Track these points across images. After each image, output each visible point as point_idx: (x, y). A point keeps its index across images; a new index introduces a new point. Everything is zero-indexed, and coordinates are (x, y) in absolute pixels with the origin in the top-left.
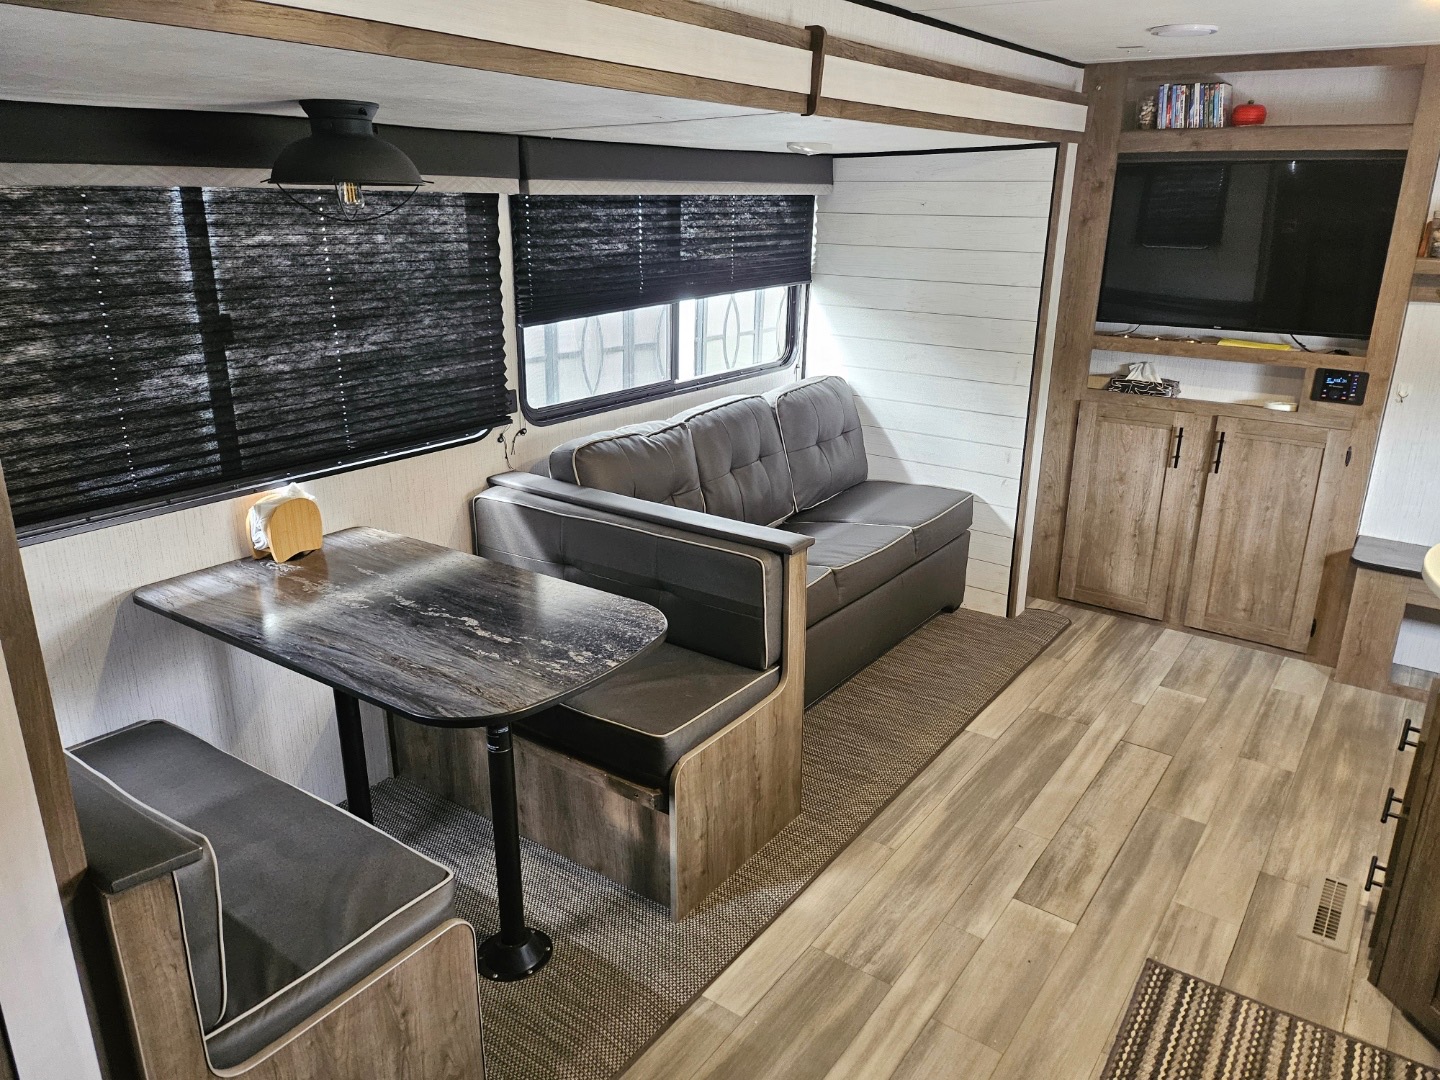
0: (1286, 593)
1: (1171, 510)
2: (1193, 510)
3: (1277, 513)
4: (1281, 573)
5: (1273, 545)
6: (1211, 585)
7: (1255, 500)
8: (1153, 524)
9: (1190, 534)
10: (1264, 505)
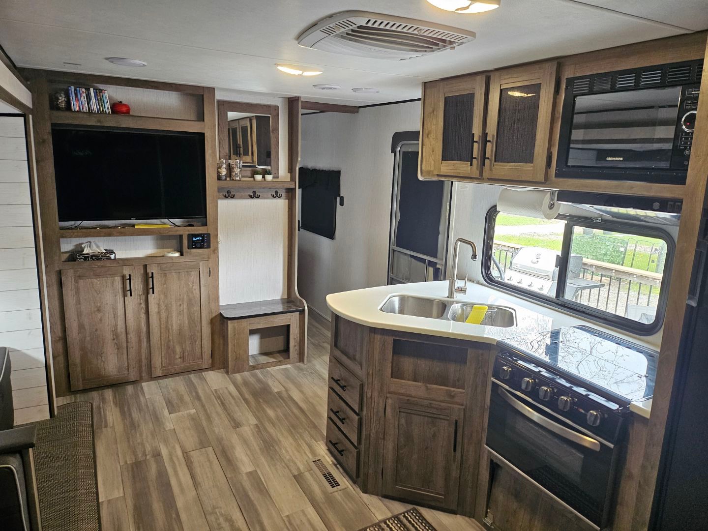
0: (197, 343)
1: (132, 320)
2: (143, 316)
3: (185, 306)
4: (193, 334)
5: (187, 322)
6: (161, 352)
7: (174, 303)
8: (123, 330)
9: (144, 329)
10: (178, 304)
